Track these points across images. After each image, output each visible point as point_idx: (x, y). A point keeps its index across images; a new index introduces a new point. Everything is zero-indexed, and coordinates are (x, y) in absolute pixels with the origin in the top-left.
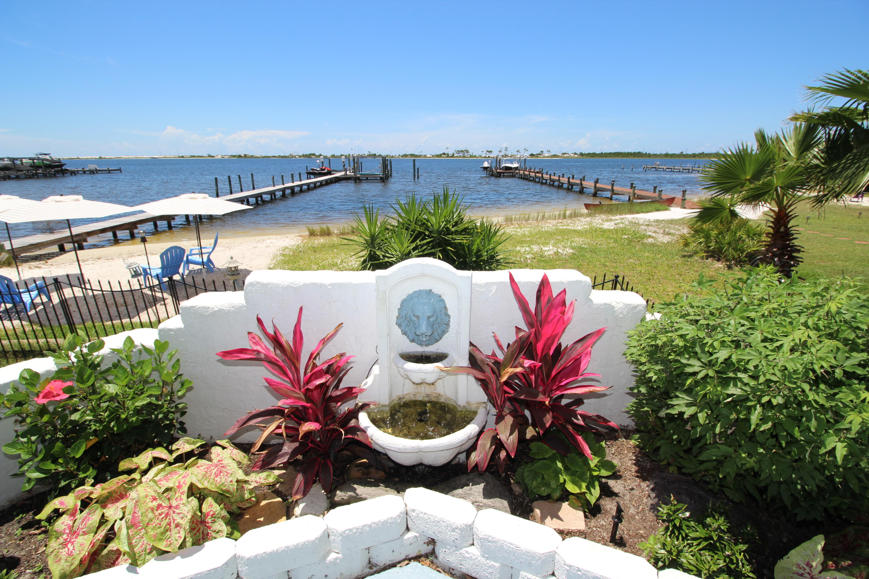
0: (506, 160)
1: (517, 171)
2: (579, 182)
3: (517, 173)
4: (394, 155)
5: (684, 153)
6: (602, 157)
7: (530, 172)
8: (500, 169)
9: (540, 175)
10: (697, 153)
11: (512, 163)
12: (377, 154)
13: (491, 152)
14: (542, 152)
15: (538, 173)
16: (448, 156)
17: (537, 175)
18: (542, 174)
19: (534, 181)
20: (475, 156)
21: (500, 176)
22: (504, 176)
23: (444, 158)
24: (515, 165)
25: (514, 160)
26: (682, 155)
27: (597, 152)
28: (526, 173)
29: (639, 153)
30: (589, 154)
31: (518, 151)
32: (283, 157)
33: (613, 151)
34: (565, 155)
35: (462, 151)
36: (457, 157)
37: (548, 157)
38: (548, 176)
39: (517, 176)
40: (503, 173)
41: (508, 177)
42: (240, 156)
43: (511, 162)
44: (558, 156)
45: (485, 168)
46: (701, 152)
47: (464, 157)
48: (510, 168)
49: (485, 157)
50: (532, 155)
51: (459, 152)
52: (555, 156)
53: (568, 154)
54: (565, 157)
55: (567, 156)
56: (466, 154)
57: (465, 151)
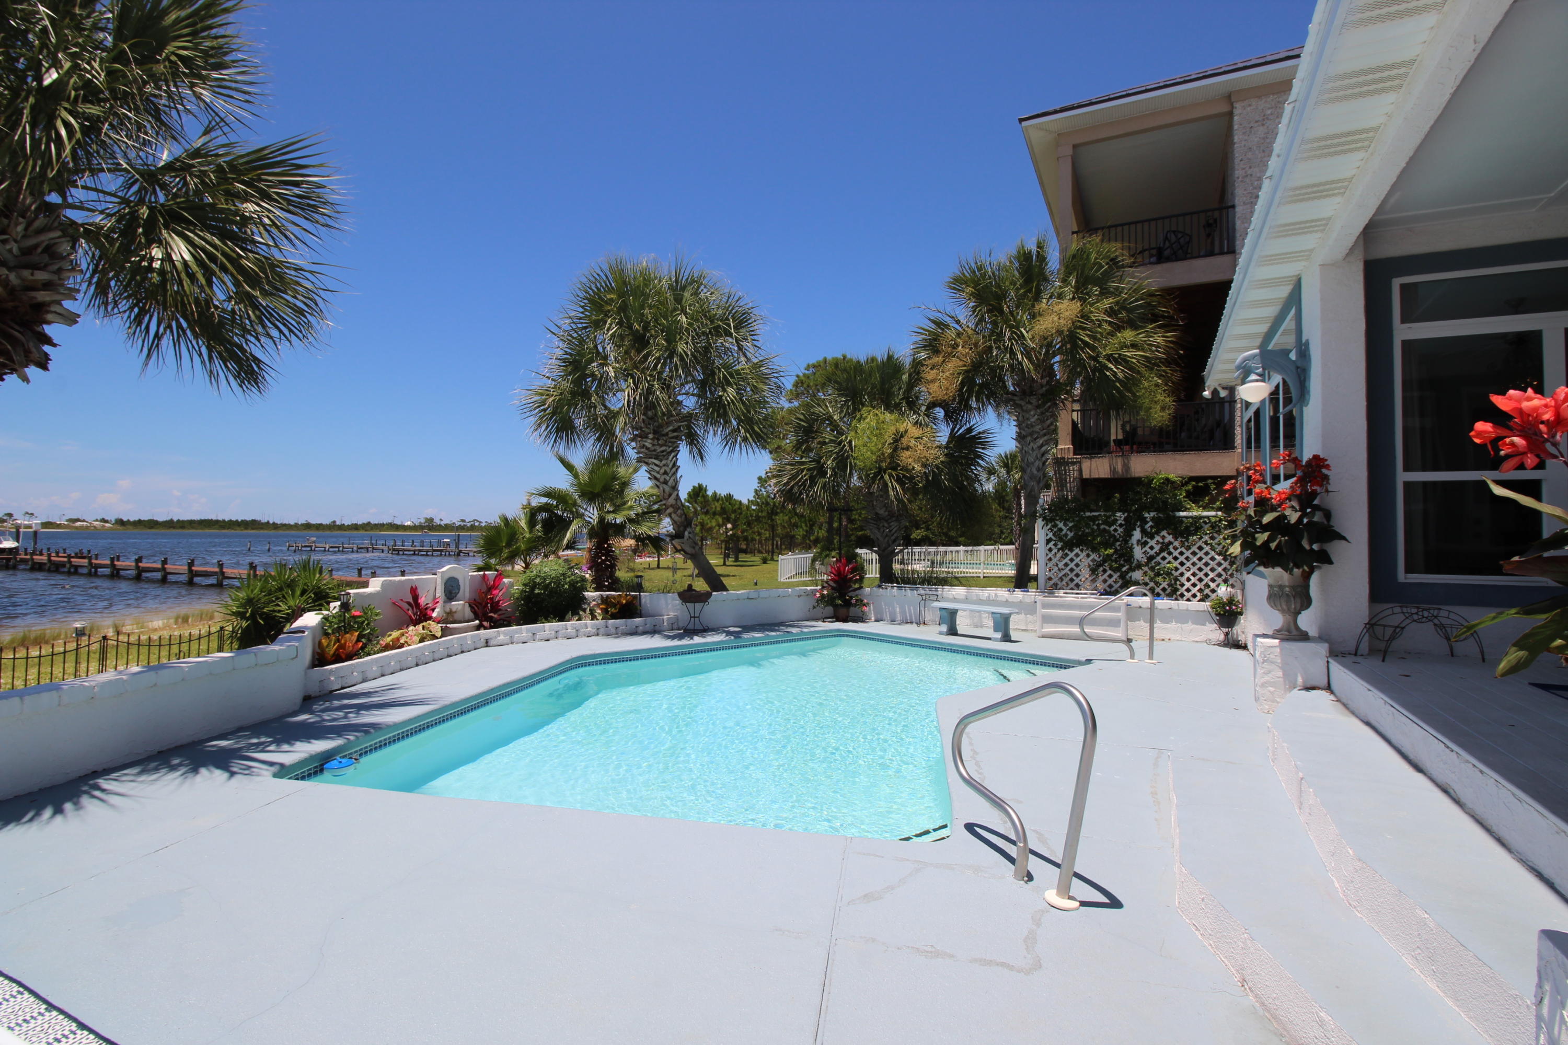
5: (338, 523)
10: (360, 523)
14: (10, 515)
26: (333, 526)
27: (161, 518)
29: (254, 521)
33: (197, 517)
34: (78, 524)
44: (59, 526)
46: (365, 522)
50: (45, 524)
53: (84, 521)
54: (76, 528)
55: (82, 527)
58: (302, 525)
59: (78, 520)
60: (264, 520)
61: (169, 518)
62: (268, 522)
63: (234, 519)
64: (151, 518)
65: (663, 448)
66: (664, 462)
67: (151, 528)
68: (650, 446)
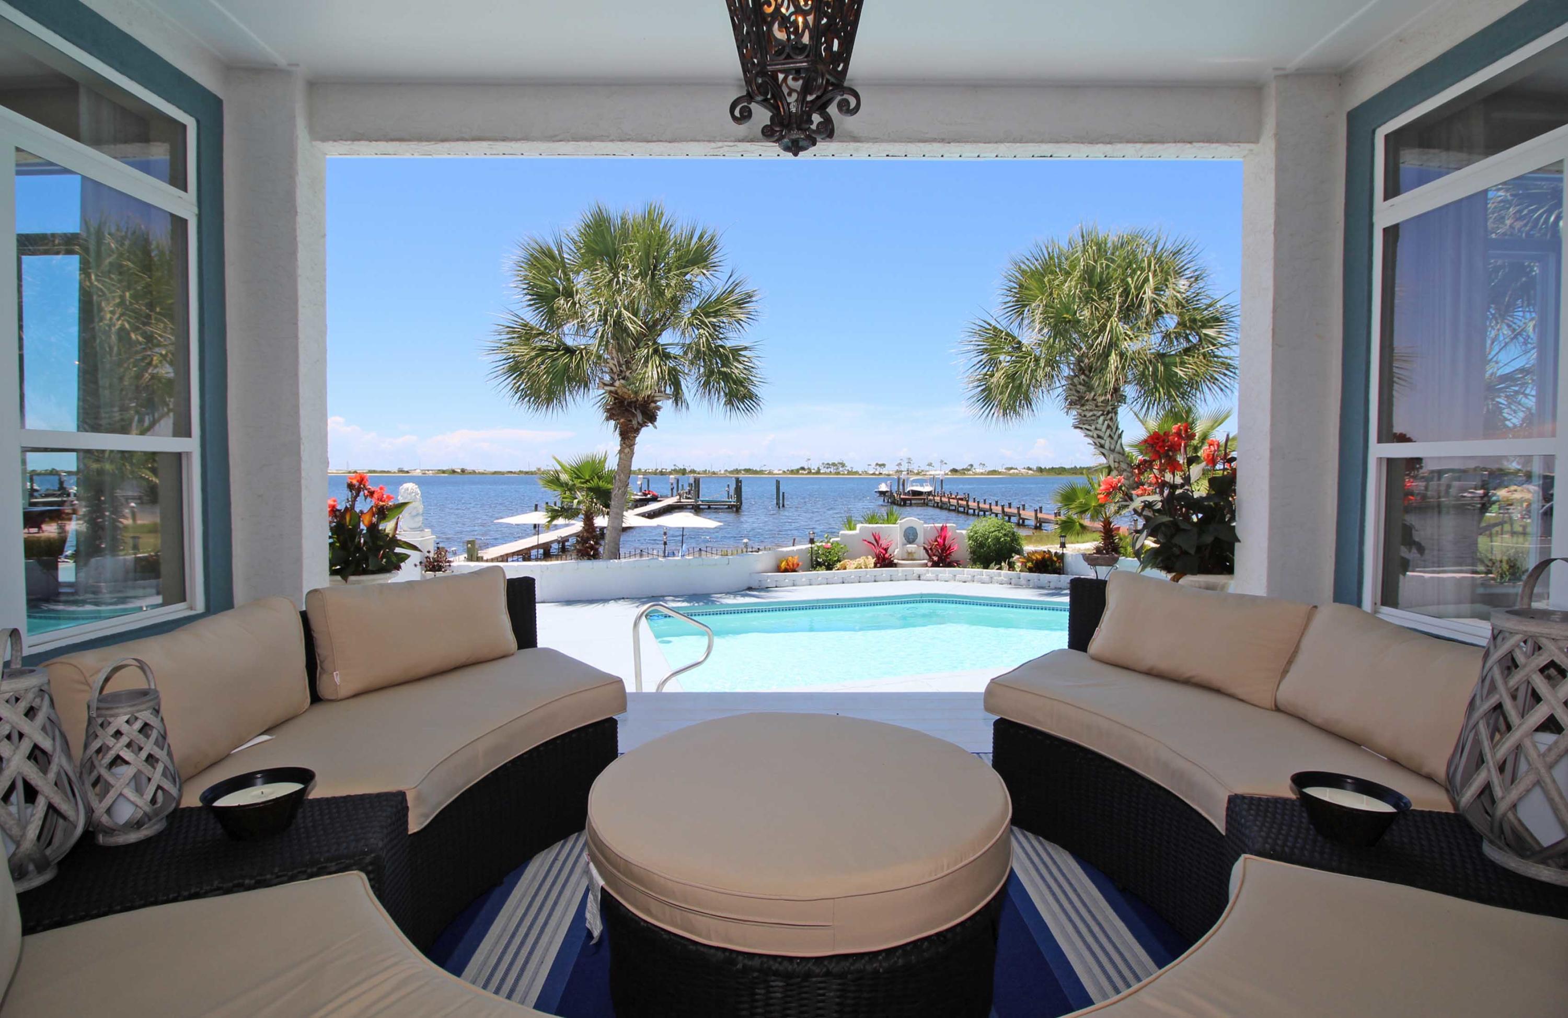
0: (914, 481)
1: (931, 497)
2: (1016, 511)
3: (931, 500)
4: (716, 470)
6: (1076, 474)
7: (949, 498)
8: (905, 494)
9: (964, 503)
11: (922, 486)
12: (688, 469)
13: (884, 465)
14: (972, 466)
15: (962, 499)
16: (810, 473)
17: (960, 502)
18: (967, 501)
19: (956, 510)
20: (856, 473)
21: (905, 505)
22: (911, 505)
23: (803, 475)
24: (927, 488)
25: (925, 481)
27: (1067, 466)
28: (943, 499)
30: (1052, 469)
31: (930, 465)
32: (527, 473)
34: (1012, 471)
35: (834, 464)
36: (825, 473)
37: (982, 474)
38: (976, 504)
39: (931, 504)
40: (910, 500)
41: (918, 505)
42: (454, 472)
43: (921, 482)
44: (1000, 473)
45: (882, 493)
47: (838, 473)
48: (920, 493)
49: (874, 474)
50: (954, 471)
51: (828, 465)
52: (994, 472)
53: (1016, 469)
54: (1010, 474)
55: (1014, 473)
56: (841, 469)
57: (839, 463)
59: (1012, 468)
61: (1073, 466)
67: (1060, 474)
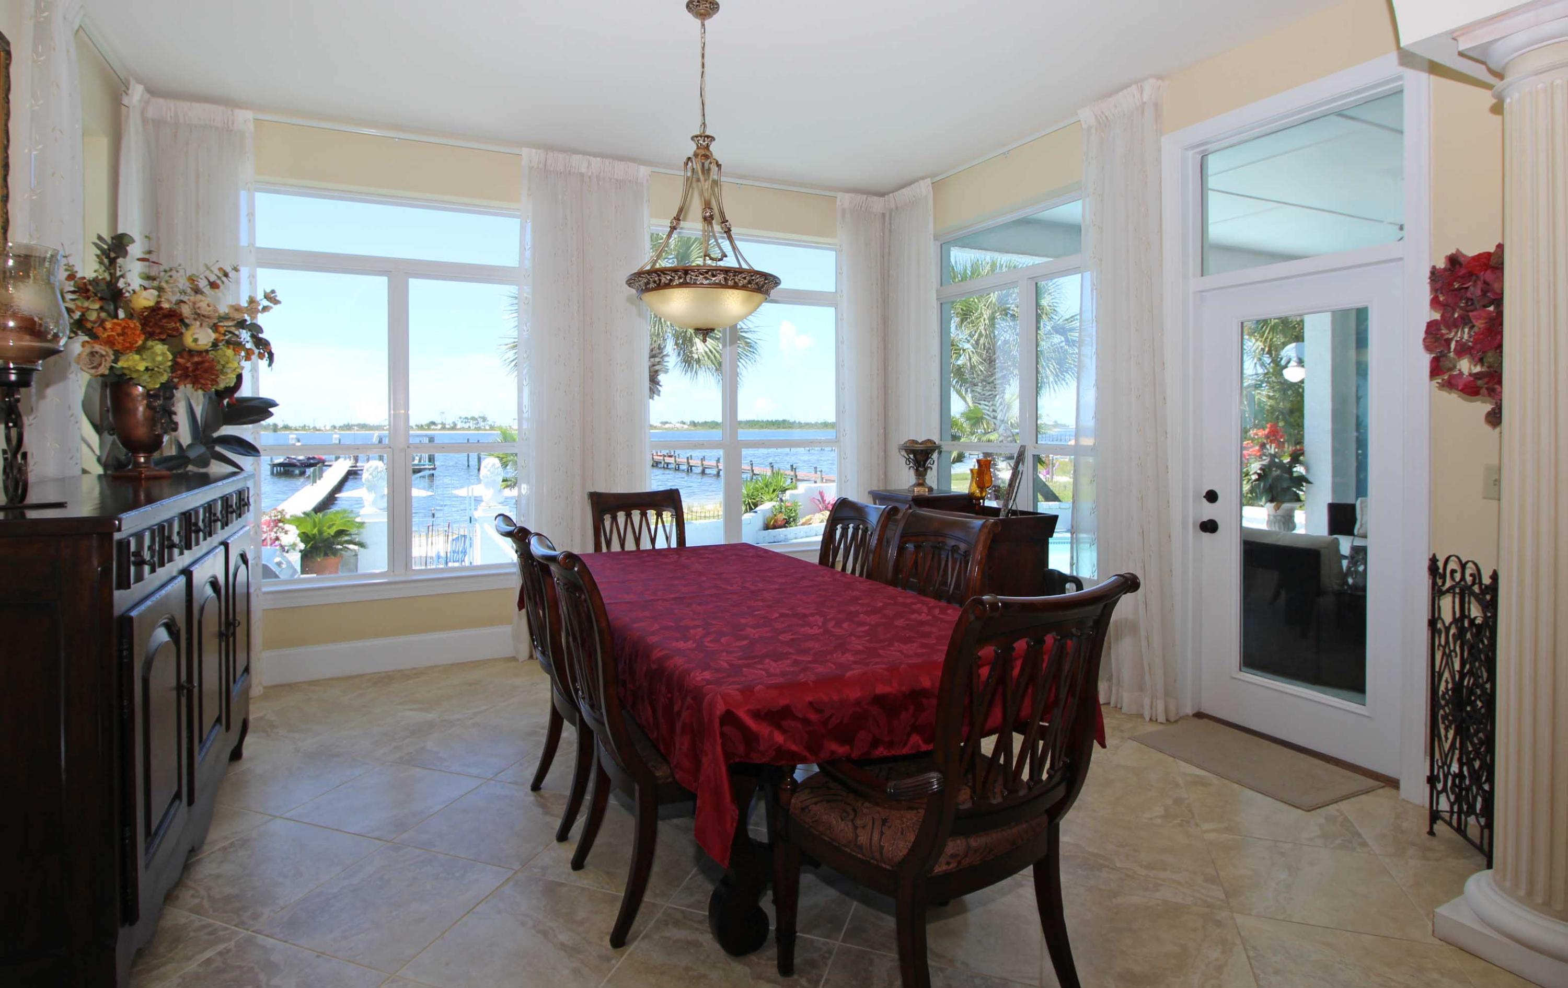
16: (444, 428)
23: (436, 431)
29: (784, 421)
30: (705, 423)
34: (667, 426)
35: (473, 418)
36: (463, 429)
47: (478, 429)
51: (466, 420)
56: (482, 424)
57: (480, 417)
58: (821, 424)
59: (667, 423)
60: (792, 420)
62: (795, 422)
63: (770, 420)
64: (712, 420)
65: (990, 393)
66: (991, 403)
67: (713, 428)
68: (980, 391)
